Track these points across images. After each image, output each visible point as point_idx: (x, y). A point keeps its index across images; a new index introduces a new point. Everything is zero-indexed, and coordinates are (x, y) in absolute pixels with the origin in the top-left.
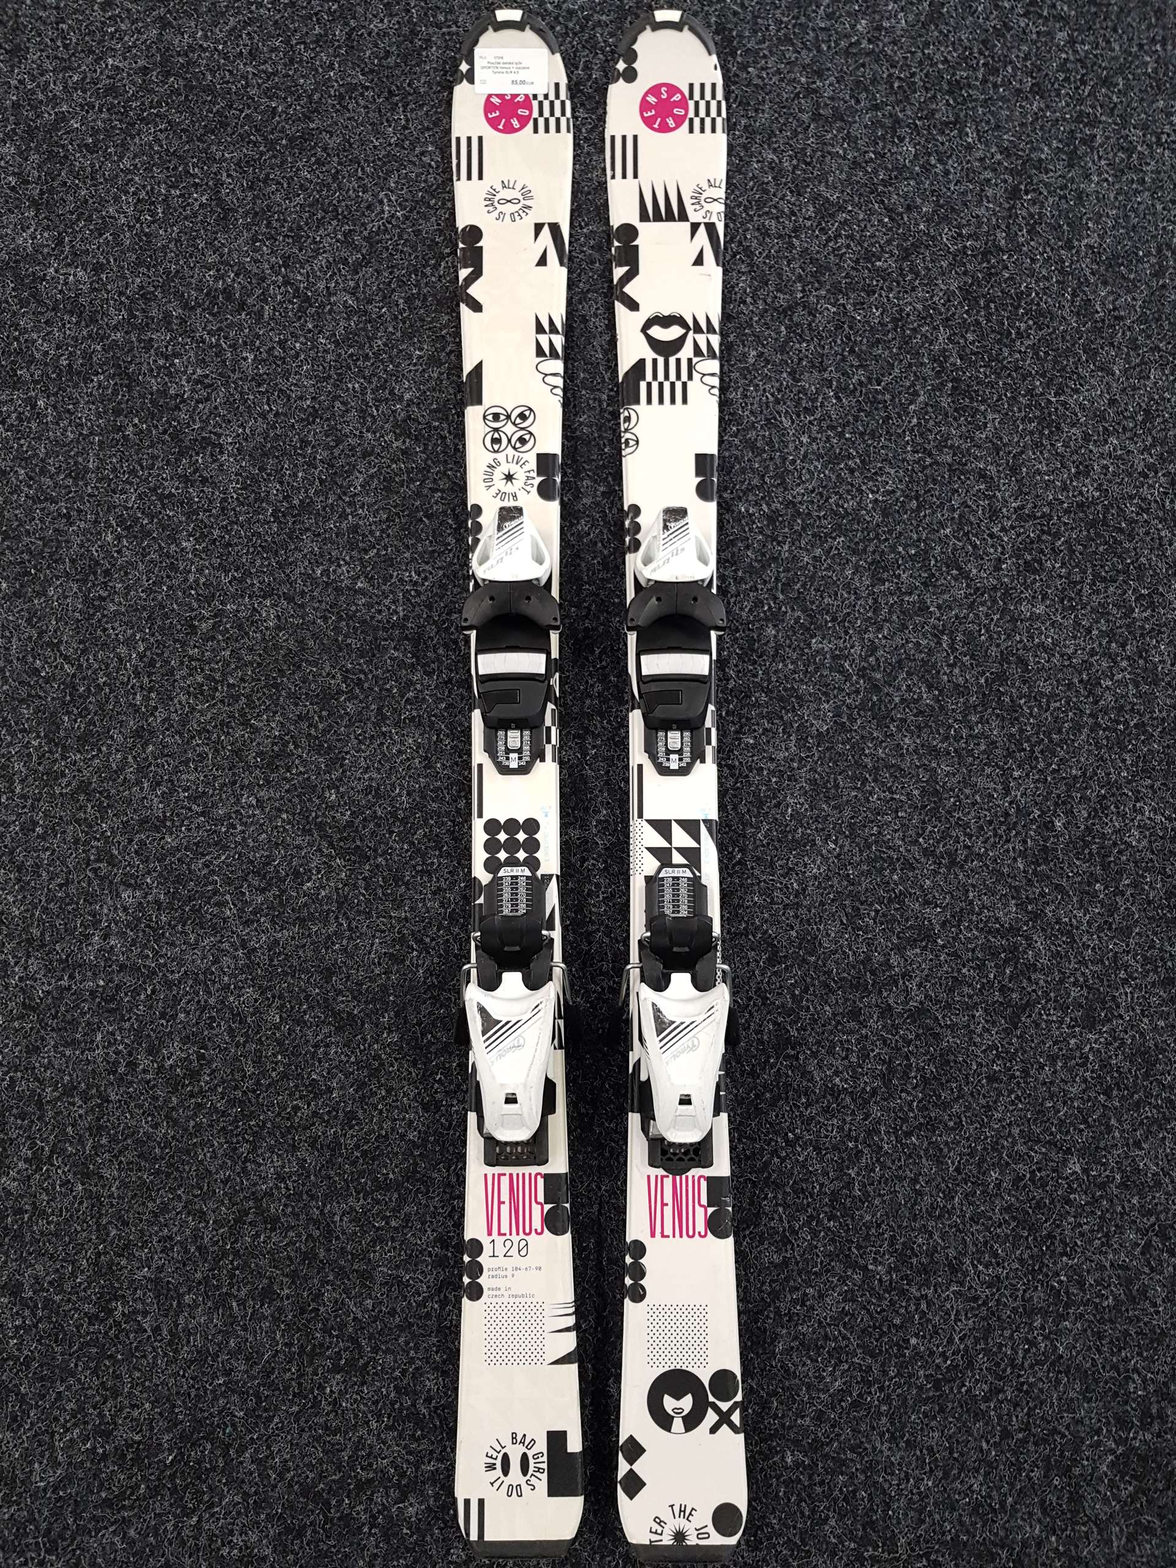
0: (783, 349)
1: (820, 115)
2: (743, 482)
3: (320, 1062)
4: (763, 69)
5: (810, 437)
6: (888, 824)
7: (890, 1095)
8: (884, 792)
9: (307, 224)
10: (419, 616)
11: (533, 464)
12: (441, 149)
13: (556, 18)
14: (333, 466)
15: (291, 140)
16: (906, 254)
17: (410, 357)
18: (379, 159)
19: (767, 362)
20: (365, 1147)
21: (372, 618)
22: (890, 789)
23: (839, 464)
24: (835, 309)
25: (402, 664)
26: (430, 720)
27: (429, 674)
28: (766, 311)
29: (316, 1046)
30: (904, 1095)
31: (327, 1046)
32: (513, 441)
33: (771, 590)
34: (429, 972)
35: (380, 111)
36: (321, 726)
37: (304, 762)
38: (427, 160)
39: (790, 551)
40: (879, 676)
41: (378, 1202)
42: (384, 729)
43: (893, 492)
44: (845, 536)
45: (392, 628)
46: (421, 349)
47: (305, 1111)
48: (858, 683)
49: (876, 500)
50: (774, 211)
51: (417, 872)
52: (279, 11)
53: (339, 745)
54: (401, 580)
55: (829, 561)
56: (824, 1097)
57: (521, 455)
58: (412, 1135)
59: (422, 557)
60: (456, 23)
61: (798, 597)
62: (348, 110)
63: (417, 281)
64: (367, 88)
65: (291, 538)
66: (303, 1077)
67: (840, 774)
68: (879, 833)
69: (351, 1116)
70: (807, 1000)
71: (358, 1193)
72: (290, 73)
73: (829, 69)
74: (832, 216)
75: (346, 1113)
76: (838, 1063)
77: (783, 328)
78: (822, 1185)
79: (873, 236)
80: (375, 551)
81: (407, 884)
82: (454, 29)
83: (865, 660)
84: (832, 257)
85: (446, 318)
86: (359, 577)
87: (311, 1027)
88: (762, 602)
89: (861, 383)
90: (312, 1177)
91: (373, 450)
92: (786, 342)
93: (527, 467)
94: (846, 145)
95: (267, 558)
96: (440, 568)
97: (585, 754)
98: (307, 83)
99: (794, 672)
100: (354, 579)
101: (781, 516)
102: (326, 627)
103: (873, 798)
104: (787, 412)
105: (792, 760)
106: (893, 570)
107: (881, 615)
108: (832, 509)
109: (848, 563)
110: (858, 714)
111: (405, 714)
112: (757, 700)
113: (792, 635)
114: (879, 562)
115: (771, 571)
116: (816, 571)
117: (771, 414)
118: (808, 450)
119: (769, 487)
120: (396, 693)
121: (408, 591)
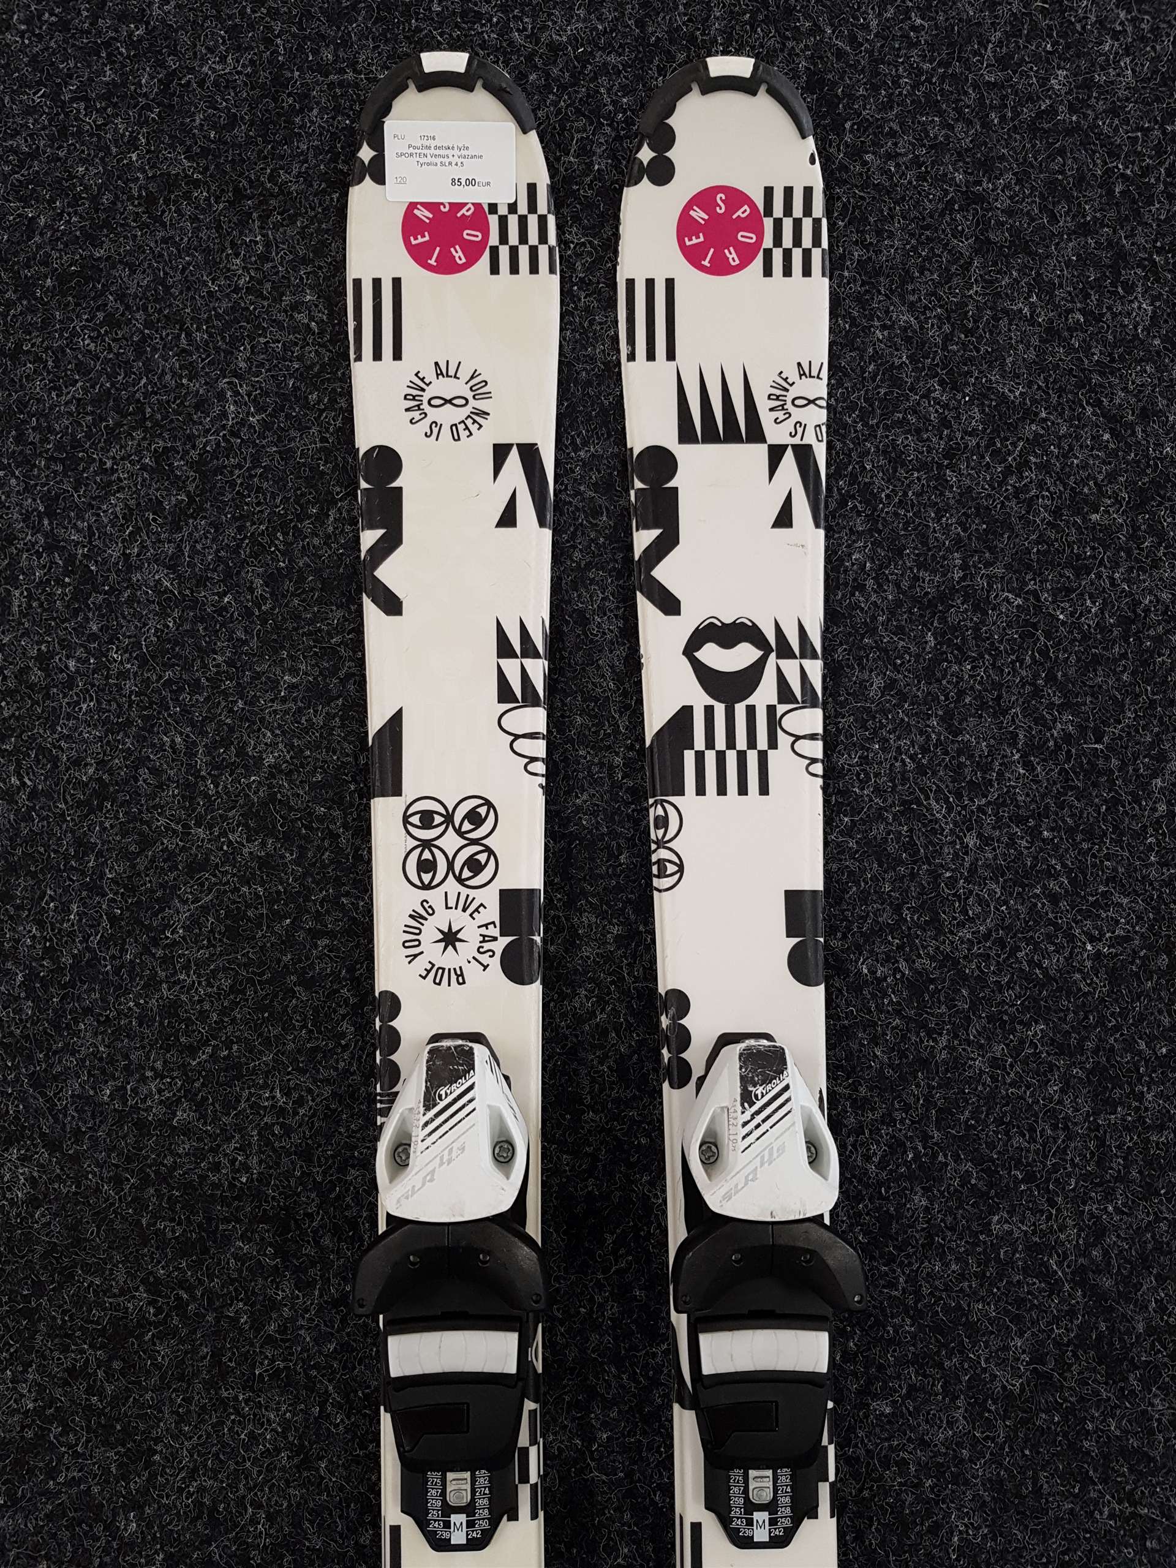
0: (930, 673)
1: (988, 240)
2: (865, 918)
4: (889, 156)
5: (980, 836)
8: (1120, 1501)
9: (89, 436)
10: (288, 1174)
11: (492, 913)
12: (328, 299)
13: (530, 58)
15: (63, 278)
16: (1141, 501)
17: (275, 684)
18: (218, 316)
19: (903, 697)
21: (203, 1178)
22: (1130, 1497)
23: (1033, 886)
24: (1019, 601)
26: (306, 1374)
27: (305, 1286)
28: (899, 604)
32: (457, 866)
35: (219, 228)
36: (109, 1389)
38: (301, 317)
39: (950, 1048)
40: (1107, 1283)
42: (224, 1394)
43: (1127, 939)
44: (1046, 1021)
45: (238, 1197)
46: (293, 671)
49: (1098, 955)
50: (912, 419)
52: (40, 37)
54: (256, 1106)
57: (472, 893)
60: (353, 65)
61: (966, 1136)
62: (163, 225)
63: (285, 543)
64: (196, 184)
65: (57, 1027)
72: (61, 154)
73: (1002, 158)
74: (1013, 428)
77: (930, 637)
79: (1084, 466)
80: (209, 1050)
82: (350, 75)
83: (1085, 1254)
84: (1013, 503)
85: (339, 614)
86: (178, 1101)
88: (903, 1145)
89: (1067, 738)
91: (207, 860)
92: (936, 661)
93: (483, 917)
94: (1034, 299)
95: (16, 1067)
96: (327, 1081)
97: (589, 1439)
98: (89, 174)
99: (962, 1277)
100: (171, 1105)
101: (932, 981)
102: (120, 1198)
103: (1101, 1514)
104: (939, 790)
105: (960, 1445)
106: (1130, 1084)
107: (1112, 1168)
108: (1022, 970)
109: (1052, 1071)
110: (1075, 1355)
111: (262, 1364)
112: (896, 1331)
113: (957, 1208)
114: (1106, 1069)
115: (918, 1086)
116: (997, 1086)
117: (911, 793)
118: (977, 860)
119: (909, 929)
120: (246, 1322)
121: (269, 1127)
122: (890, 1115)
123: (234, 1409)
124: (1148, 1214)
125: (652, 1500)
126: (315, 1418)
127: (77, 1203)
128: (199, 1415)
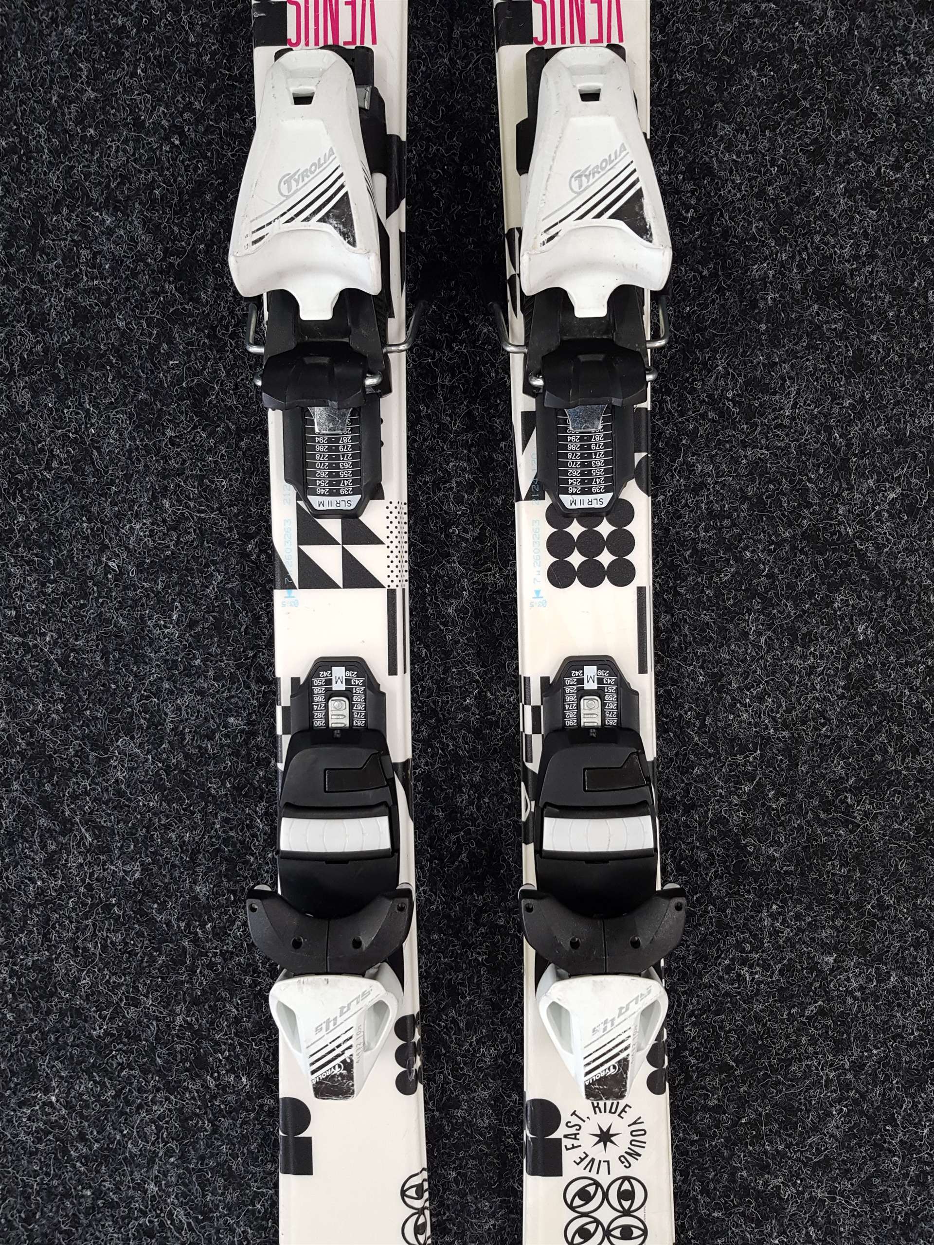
2: (244, 1122)
3: (866, 235)
5: (145, 1192)
6: (31, 598)
7: (35, 204)
8: (36, 646)
10: (737, 910)
11: (568, 1158)
14: (876, 1146)
20: (792, 113)
21: (809, 908)
22: (28, 650)
23: (101, 1149)
25: (762, 835)
26: (716, 748)
27: (719, 820)
29: (872, 257)
30: (16, 204)
31: (856, 257)
32: (600, 1194)
33: (201, 954)
34: (707, 368)
36: (883, 737)
37: (907, 682)
39: (173, 1014)
40: (42, 821)
41: (772, 37)
42: (786, 734)
43: (21, 1105)
44: (91, 1037)
45: (779, 892)
47: (884, 162)
48: (73, 811)
49: (47, 1090)
51: (729, 516)
53: (854, 709)
54: (766, 967)
55: (115, 999)
56: (128, 198)
57: (586, 1173)
58: (726, 130)
59: (734, 1004)
61: (160, 942)
66: (889, 210)
67: (100, 672)
68: (43, 585)
69: (817, 156)
70: (150, 335)
71: (801, 50)
75: (824, 160)
76: (108, 246)
78: (133, 74)
80: (807, 1013)
81: (745, 498)
83: (62, 847)
86: (832, 970)
87: (881, 284)
88: (216, 935)
90: (869, 70)
91: (813, 1171)
93: (577, 1154)
96: (707, 986)
97: (481, 698)
99: (167, 827)
100: (837, 968)
101: (187, 1070)
102: (879, 892)
103: (52, 636)
104: (179, 1230)
105: (171, 692)
106: (21, 984)
107: (37, 916)
108: (110, 1079)
109: (87, 996)
110: (72, 763)
111: (755, 758)
112: (224, 784)
113: (170, 883)
114: (42, 997)
115: (201, 984)
116: (134, 982)
117: (204, 1227)
118: (147, 1171)
119: (205, 1113)
120: (769, 790)
121: (754, 949)
122: (225, 960)
123: (777, 722)
124: (7, 878)
125: (429, 650)
126: (708, 714)
127: (916, 888)
128: (806, 716)
